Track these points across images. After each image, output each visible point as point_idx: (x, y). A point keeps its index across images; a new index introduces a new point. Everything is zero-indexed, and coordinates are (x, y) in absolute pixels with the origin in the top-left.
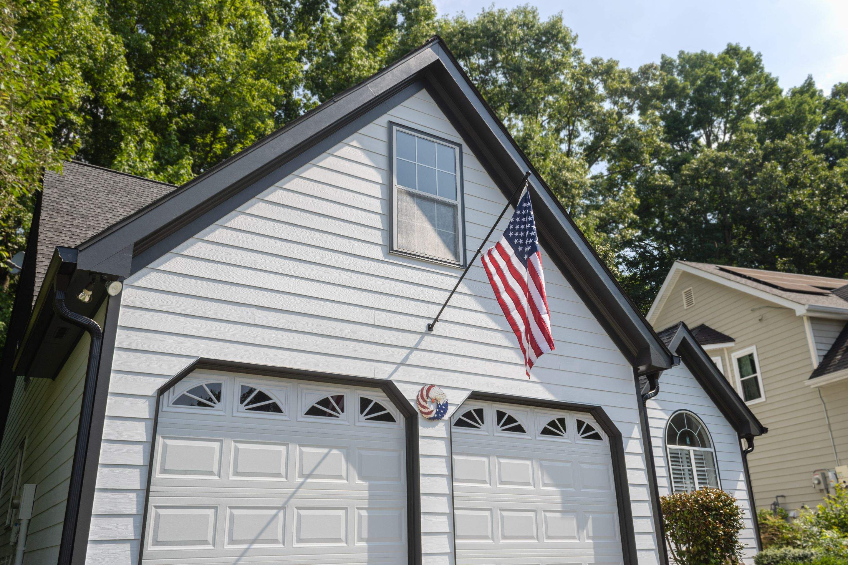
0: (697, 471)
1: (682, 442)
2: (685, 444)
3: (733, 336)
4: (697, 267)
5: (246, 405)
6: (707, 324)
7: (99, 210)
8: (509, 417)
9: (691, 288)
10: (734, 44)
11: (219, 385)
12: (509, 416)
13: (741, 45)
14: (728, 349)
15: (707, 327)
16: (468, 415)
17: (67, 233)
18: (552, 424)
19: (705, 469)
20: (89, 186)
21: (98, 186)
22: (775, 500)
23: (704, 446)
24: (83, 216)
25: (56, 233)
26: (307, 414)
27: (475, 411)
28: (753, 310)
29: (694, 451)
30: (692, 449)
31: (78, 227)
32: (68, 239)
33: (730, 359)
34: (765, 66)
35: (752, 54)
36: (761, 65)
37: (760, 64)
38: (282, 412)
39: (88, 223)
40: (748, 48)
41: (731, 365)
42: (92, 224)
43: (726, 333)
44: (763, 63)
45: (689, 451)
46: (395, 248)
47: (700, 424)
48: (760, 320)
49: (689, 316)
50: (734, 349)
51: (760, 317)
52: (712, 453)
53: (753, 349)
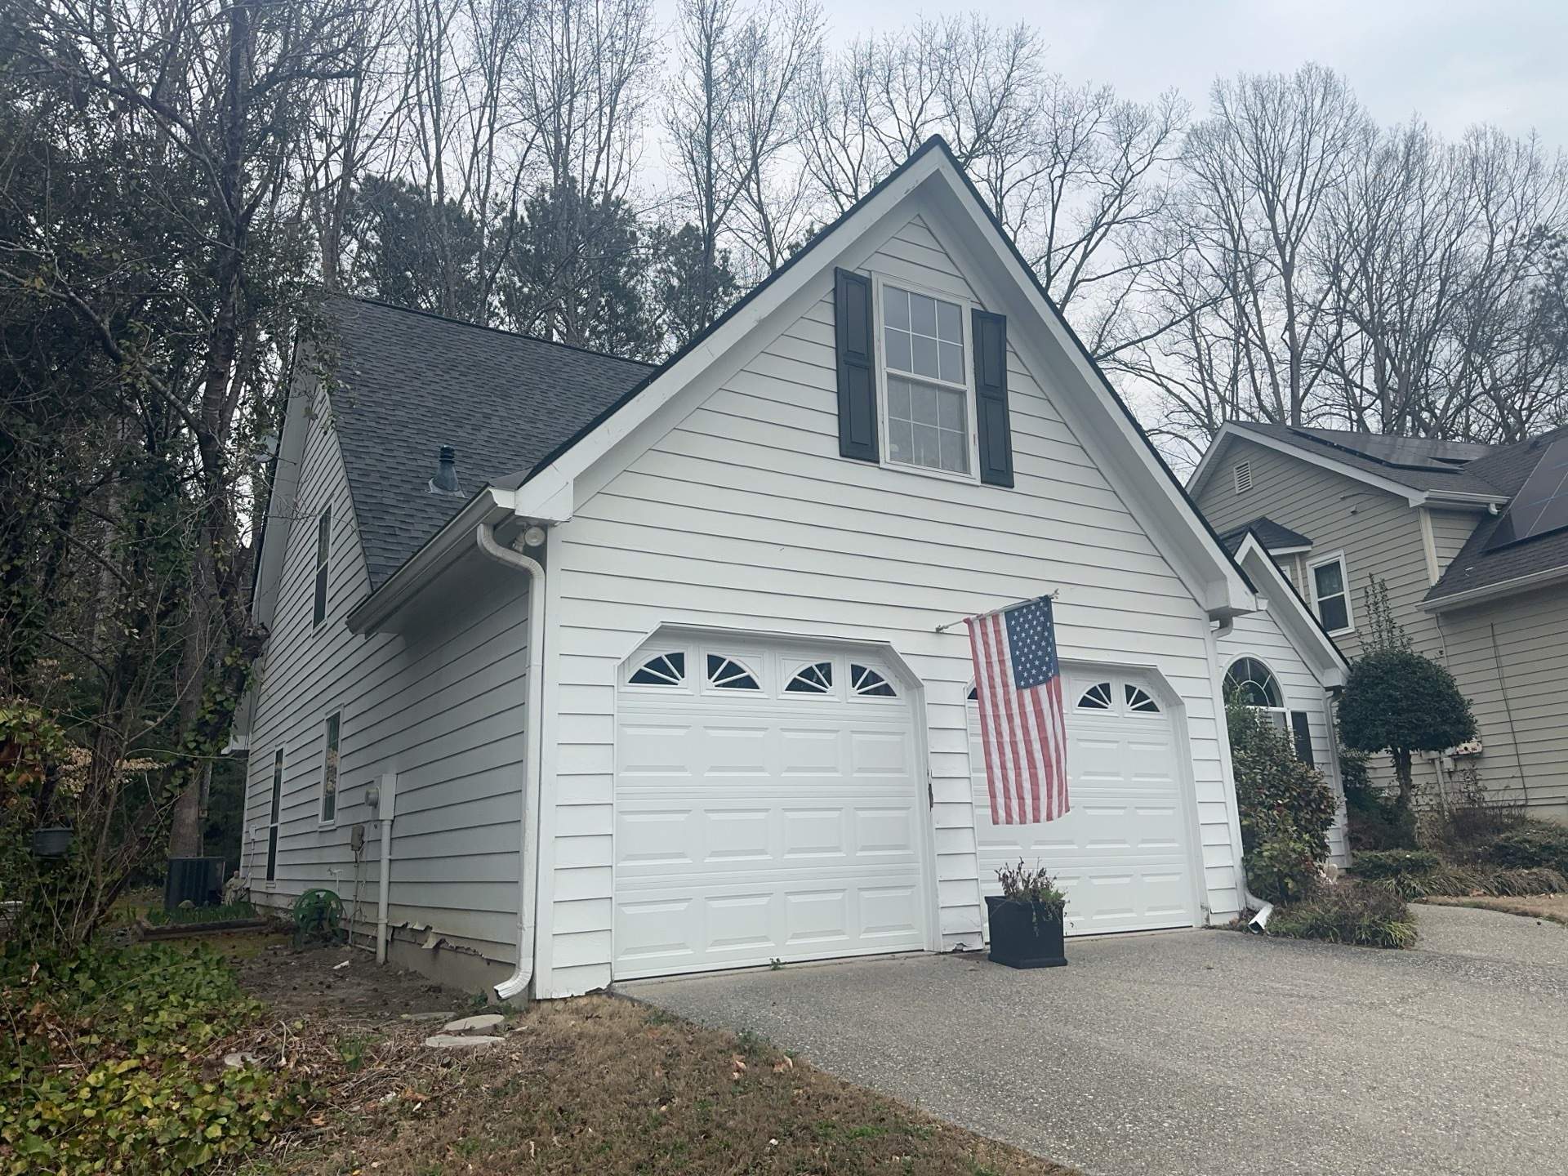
3: (1309, 537)
5: (715, 681)
6: (1269, 517)
7: (401, 376)
9: (1248, 462)
11: (681, 656)
14: (1301, 554)
15: (1271, 522)
17: (371, 415)
20: (376, 336)
21: (388, 334)
23: (1274, 703)
24: (384, 387)
25: (357, 417)
26: (788, 689)
28: (1343, 498)
30: (1257, 708)
31: (381, 405)
32: (373, 424)
33: (1304, 569)
38: (757, 687)
39: (393, 398)
41: (1305, 578)
42: (398, 398)
43: (1299, 531)
46: (888, 460)
47: (1269, 672)
48: (1354, 513)
49: (1239, 505)
50: (1311, 554)
51: (1353, 509)
52: (1284, 714)
53: (1340, 556)
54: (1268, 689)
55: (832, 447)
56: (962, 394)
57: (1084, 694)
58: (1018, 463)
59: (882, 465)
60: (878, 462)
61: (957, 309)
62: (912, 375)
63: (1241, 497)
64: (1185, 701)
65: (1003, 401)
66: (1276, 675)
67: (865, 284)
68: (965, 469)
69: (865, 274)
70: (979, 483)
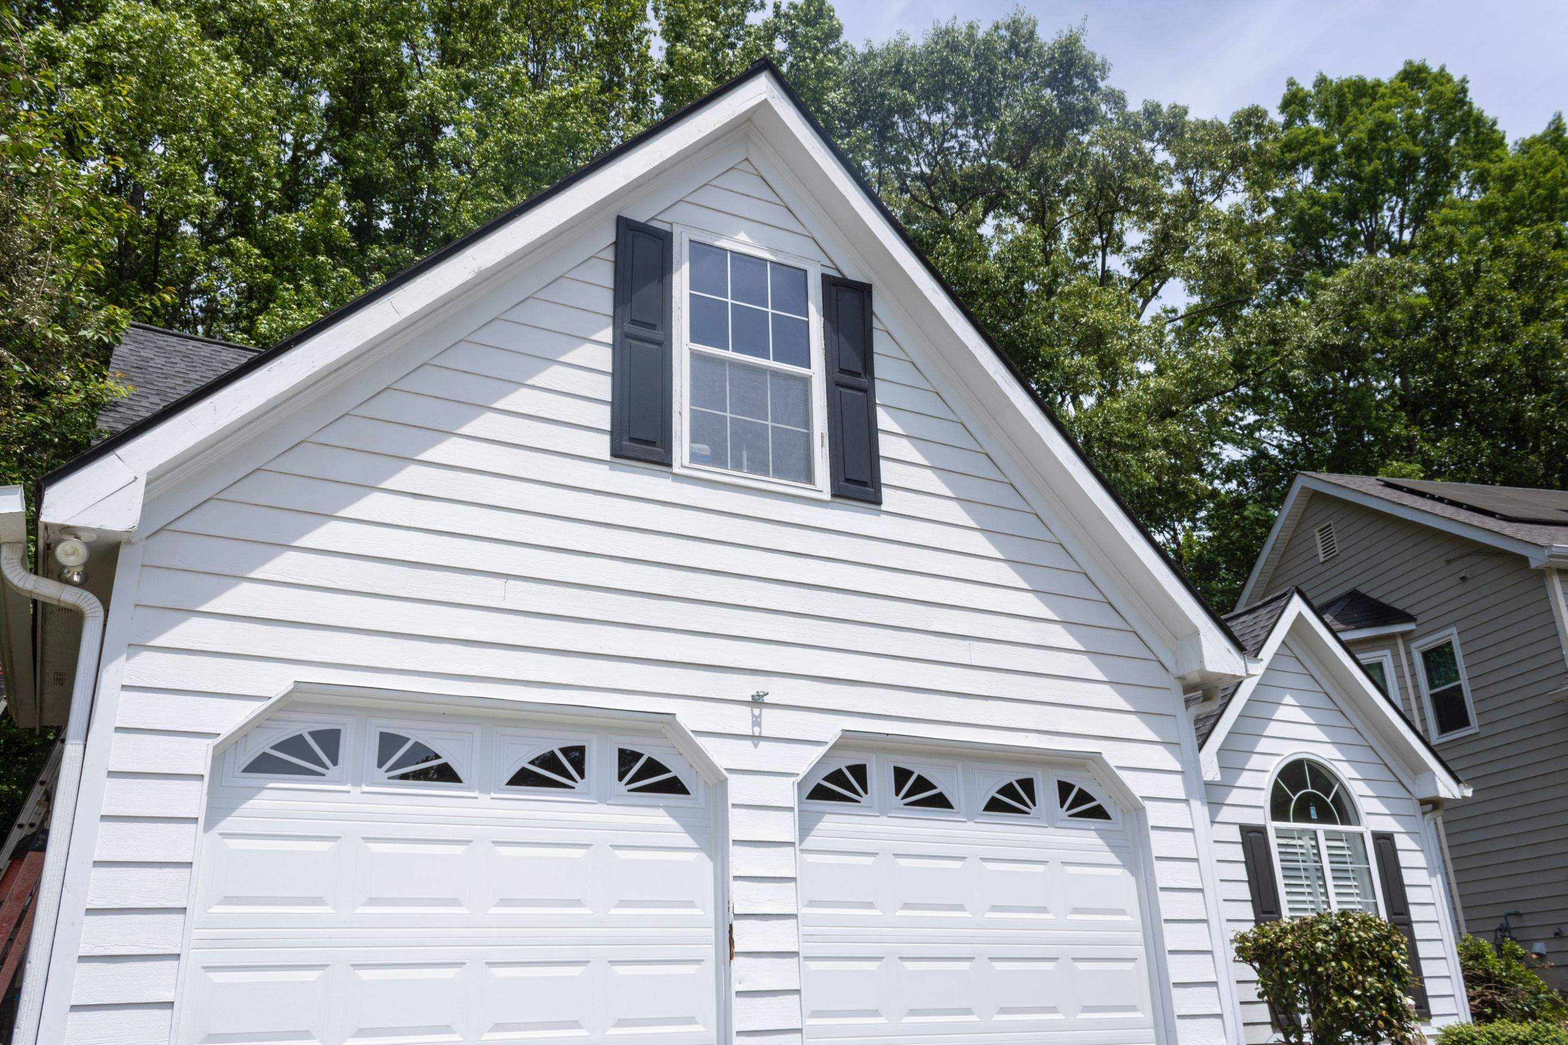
0: (1333, 870)
1: (1302, 815)
2: (1309, 820)
3: (1412, 611)
4: (1339, 482)
5: (387, 771)
6: (1363, 590)
8: (920, 779)
9: (1331, 522)
10: (1417, 61)
12: (920, 777)
13: (1429, 64)
14: (1404, 635)
15: (1364, 596)
16: (837, 777)
18: (1008, 790)
19: (1349, 866)
22: (1503, 921)
23: (1346, 821)
26: (511, 782)
27: (851, 768)
28: (1449, 562)
29: (1326, 832)
30: (1321, 828)
33: (1409, 653)
34: (1473, 101)
35: (1450, 80)
36: (1468, 99)
37: (1465, 96)
40: (1442, 69)
41: (1411, 665)
43: (1399, 606)
44: (1469, 94)
45: (1315, 832)
46: (686, 461)
47: (1337, 779)
48: (1463, 579)
49: (1328, 575)
50: (1416, 634)
51: (1462, 574)
52: (1362, 835)
53: (1452, 634)
54: (1337, 800)
55: (601, 446)
56: (806, 382)
57: (993, 793)
58: (888, 472)
59: (676, 469)
60: (670, 465)
61: (803, 273)
62: (730, 354)
63: (1329, 565)
64: (1148, 805)
65: (868, 392)
66: (1346, 782)
67: (663, 240)
68: (809, 477)
69: (666, 227)
70: (827, 496)
